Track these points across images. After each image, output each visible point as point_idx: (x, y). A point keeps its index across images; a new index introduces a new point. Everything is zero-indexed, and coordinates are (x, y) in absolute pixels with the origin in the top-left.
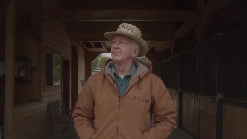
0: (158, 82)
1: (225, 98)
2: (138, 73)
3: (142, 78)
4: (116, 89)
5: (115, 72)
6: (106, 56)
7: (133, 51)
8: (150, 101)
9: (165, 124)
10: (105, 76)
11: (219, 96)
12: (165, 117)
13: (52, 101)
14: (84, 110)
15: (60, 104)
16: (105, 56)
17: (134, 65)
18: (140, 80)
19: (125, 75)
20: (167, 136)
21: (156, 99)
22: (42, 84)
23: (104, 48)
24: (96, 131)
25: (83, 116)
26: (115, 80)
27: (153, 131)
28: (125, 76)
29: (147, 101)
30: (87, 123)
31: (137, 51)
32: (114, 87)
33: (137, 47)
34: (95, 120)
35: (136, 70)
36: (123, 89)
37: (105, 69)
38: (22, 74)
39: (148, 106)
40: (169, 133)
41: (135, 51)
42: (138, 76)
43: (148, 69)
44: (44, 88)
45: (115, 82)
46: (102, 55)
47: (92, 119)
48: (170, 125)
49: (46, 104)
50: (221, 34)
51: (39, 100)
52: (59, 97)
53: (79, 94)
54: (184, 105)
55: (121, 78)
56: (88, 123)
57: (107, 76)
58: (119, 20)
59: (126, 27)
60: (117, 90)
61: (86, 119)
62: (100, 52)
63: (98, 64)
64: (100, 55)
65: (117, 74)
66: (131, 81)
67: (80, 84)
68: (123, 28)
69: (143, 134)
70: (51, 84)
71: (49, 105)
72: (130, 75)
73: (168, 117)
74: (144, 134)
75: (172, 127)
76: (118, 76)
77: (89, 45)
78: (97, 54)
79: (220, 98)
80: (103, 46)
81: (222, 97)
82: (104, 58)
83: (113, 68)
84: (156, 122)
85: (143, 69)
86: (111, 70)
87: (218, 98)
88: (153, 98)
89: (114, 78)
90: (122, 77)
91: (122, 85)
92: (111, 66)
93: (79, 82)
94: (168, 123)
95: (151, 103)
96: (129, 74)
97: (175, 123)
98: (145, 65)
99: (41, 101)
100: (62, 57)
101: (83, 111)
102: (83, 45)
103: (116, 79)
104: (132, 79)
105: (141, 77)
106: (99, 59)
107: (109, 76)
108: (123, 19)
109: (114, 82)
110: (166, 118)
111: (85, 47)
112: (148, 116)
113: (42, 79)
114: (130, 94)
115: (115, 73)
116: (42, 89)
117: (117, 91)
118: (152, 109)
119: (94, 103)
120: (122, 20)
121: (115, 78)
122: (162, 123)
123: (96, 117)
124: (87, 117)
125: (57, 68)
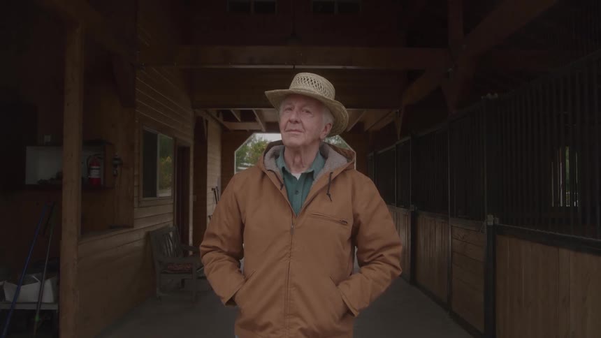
0: (367, 188)
1: (502, 225)
2: (327, 169)
3: (336, 178)
4: (285, 199)
5: (285, 165)
6: (263, 140)
7: (323, 128)
8: (351, 223)
9: (378, 268)
10: (264, 174)
11: (491, 220)
12: (380, 254)
13: (155, 229)
14: (224, 240)
15: (171, 234)
16: (261, 138)
17: (321, 154)
18: (332, 181)
19: (303, 172)
20: (383, 290)
21: (362, 218)
22: (136, 194)
23: (260, 123)
24: (246, 280)
25: (222, 251)
26: (284, 181)
27: (356, 280)
28: (302, 174)
29: (344, 223)
30: (227, 264)
31: (328, 126)
32: (282, 195)
33: (330, 120)
34: (243, 259)
35: (325, 163)
36: (298, 200)
37: (265, 161)
38: (95, 174)
39: (347, 232)
40: (388, 285)
41: (326, 128)
42: (328, 175)
43: (348, 162)
44: (139, 202)
45: (284, 187)
46: (254, 137)
47: (237, 256)
48: (389, 268)
49: (142, 235)
50: (496, 95)
51: (129, 225)
52: (169, 221)
53: (210, 216)
54: (421, 241)
55: (295, 177)
56: (231, 263)
57: (268, 173)
58: (291, 67)
59: (311, 81)
60: (287, 199)
61: (227, 257)
62: (252, 132)
63: (246, 154)
64: (252, 136)
65: (288, 171)
66: (314, 183)
67: (210, 195)
68: (307, 82)
69: (337, 285)
70: (154, 194)
71: (148, 235)
72: (313, 172)
73: (386, 254)
74: (339, 286)
75: (393, 275)
76: (290, 174)
77: (229, 117)
78: (246, 134)
79: (492, 224)
80: (258, 118)
81: (497, 223)
82: (259, 144)
83: (280, 159)
84: (362, 264)
85: (337, 162)
86: (276, 162)
87: (489, 224)
88: (356, 216)
89: (281, 178)
90: (298, 176)
91: (297, 192)
92: (276, 156)
93: (209, 191)
94: (385, 266)
95: (353, 226)
96: (310, 171)
97: (399, 266)
98: (340, 154)
99: (133, 227)
100: (175, 139)
101: (222, 242)
102: (218, 116)
103: (286, 180)
104: (316, 180)
105: (333, 176)
106: (250, 145)
107: (273, 173)
108: (301, 65)
109: (282, 186)
110: (382, 255)
111: (221, 119)
112: (347, 252)
113: (136, 184)
114: (312, 208)
115: (283, 169)
116: (136, 204)
117: (288, 204)
118: (355, 238)
119: (242, 226)
120: (296, 67)
121: (284, 179)
122: (373, 266)
123: (246, 252)
124: (228, 254)
125: (165, 163)
